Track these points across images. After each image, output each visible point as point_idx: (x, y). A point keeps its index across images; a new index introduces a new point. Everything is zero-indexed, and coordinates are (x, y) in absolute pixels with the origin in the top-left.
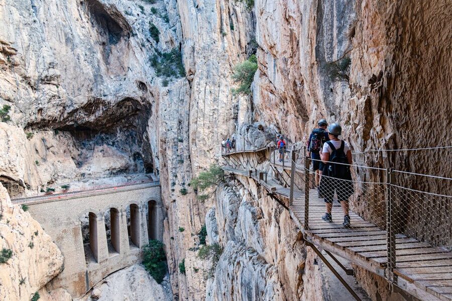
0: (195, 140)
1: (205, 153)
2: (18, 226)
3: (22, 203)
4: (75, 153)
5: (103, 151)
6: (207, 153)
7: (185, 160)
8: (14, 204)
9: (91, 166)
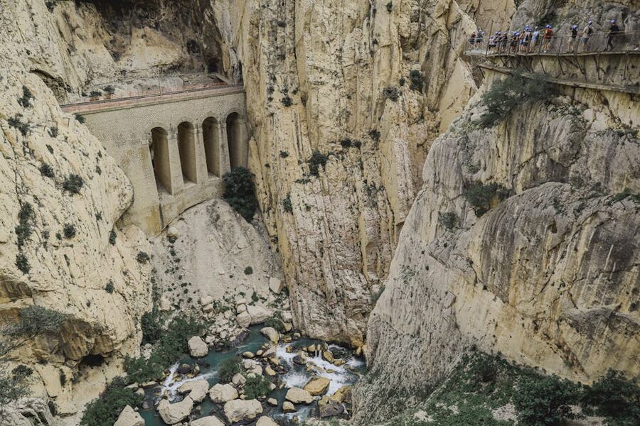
0: (309, 24)
1: (323, 46)
2: (79, 144)
3: (76, 111)
4: (107, 38)
5: (145, 36)
6: (327, 45)
7: (287, 55)
8: (65, 112)
9: (132, 59)
